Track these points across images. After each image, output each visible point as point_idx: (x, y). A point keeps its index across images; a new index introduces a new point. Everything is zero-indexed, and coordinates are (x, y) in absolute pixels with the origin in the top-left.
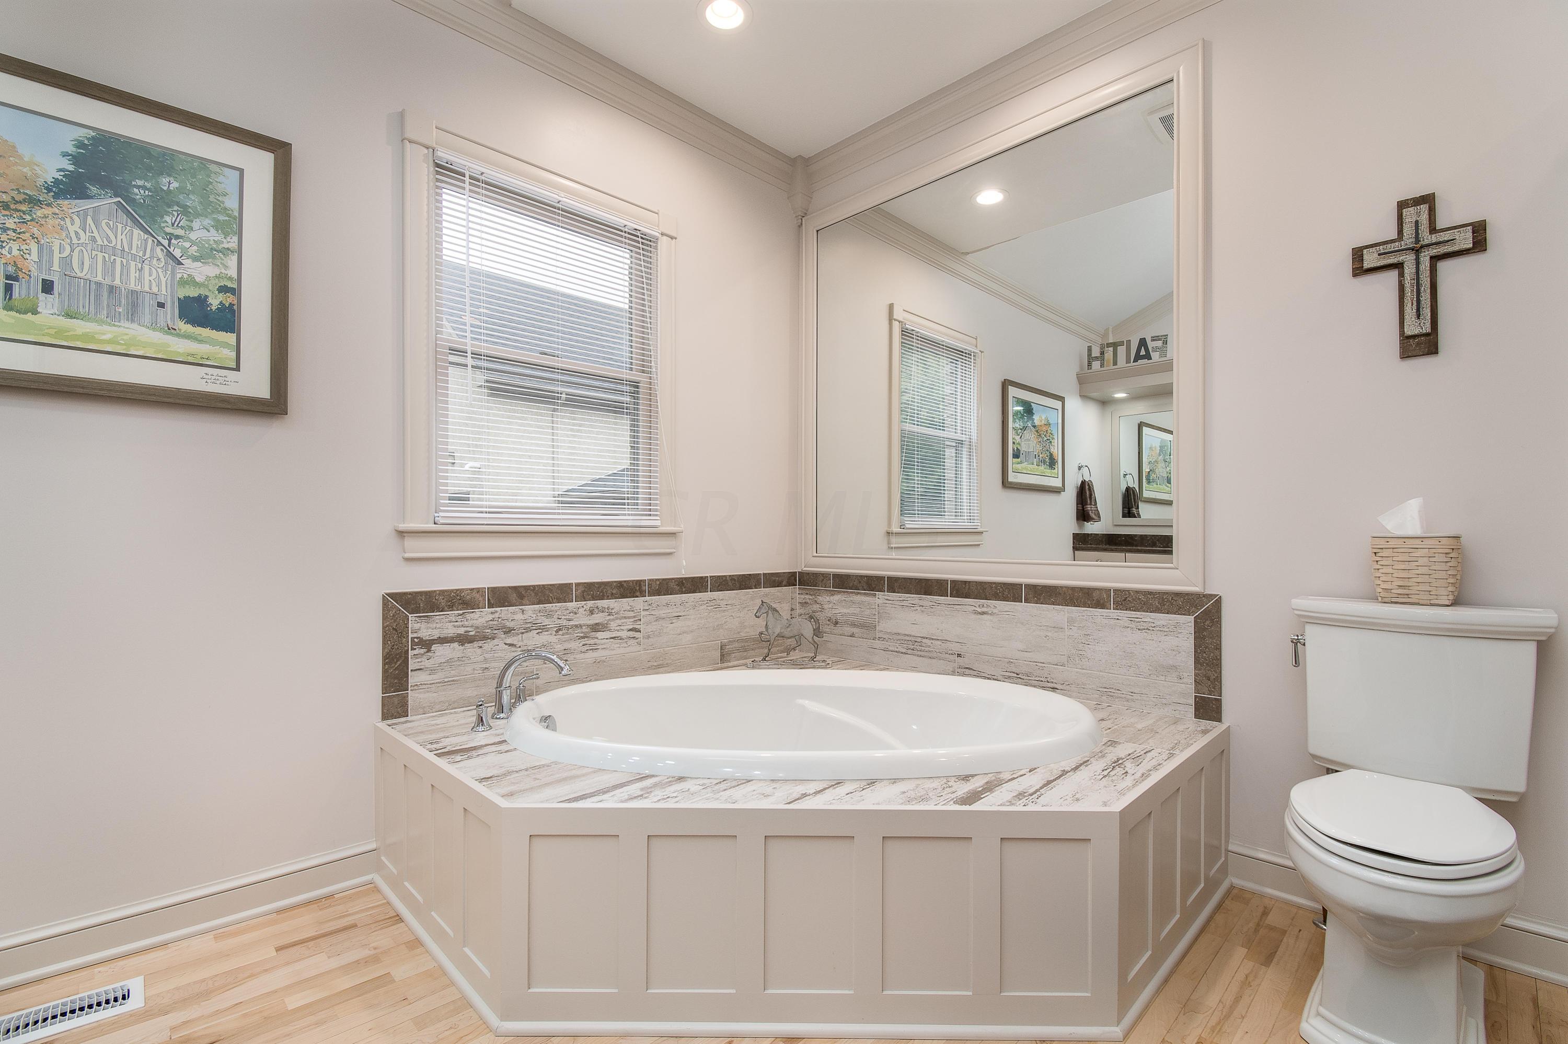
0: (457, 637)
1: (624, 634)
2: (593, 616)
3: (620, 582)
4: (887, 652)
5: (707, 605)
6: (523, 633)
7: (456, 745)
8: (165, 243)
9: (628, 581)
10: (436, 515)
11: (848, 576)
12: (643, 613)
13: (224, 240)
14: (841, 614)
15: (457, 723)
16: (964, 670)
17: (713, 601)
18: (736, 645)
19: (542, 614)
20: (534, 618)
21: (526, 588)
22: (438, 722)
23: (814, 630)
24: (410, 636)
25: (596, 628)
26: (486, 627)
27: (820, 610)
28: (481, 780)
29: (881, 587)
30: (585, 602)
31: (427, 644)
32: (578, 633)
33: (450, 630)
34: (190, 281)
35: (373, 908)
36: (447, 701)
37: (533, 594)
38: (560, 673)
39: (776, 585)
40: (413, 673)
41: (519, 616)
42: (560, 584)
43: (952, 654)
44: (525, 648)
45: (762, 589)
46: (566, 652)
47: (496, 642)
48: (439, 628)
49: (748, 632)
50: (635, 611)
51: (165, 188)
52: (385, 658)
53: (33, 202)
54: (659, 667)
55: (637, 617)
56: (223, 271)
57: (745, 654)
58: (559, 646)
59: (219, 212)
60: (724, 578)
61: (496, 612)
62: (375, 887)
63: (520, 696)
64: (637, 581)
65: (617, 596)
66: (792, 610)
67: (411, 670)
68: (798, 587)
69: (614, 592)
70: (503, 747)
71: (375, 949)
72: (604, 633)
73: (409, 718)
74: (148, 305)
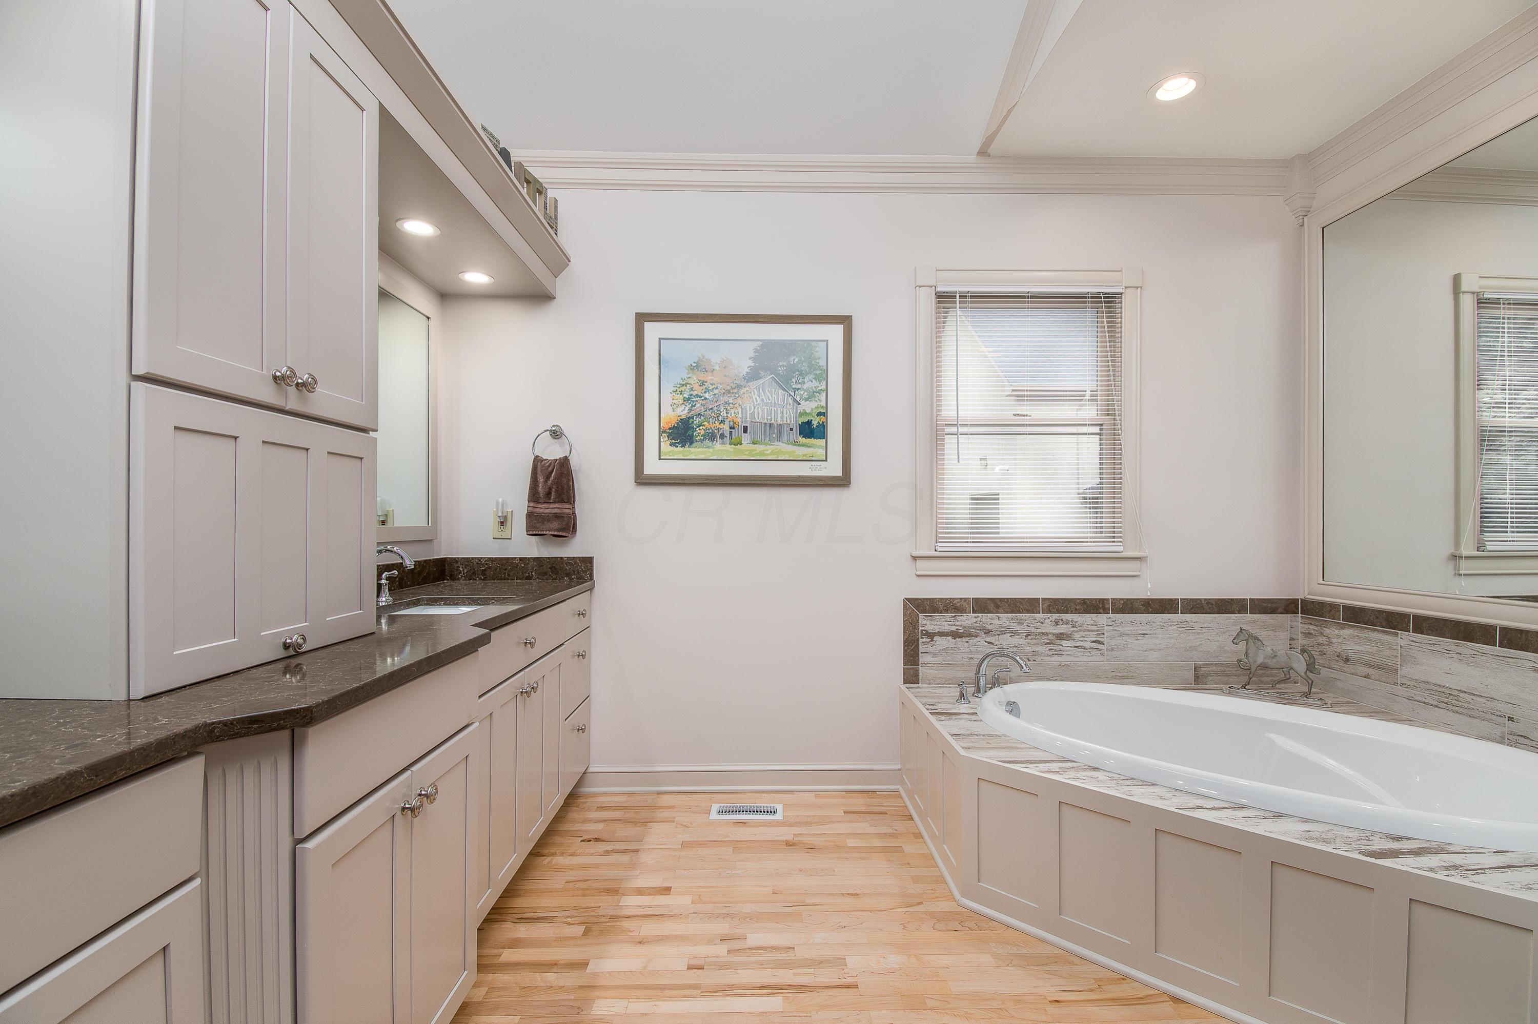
0: (950, 633)
1: (1088, 645)
2: (1058, 626)
3: (1084, 600)
4: (1411, 701)
5: (1178, 626)
6: (999, 635)
7: (944, 709)
8: (793, 394)
9: (1091, 599)
10: (936, 544)
11: (1362, 610)
12: (1106, 628)
13: (820, 386)
14: (1352, 651)
15: (948, 695)
16: (1518, 738)
17: (1185, 623)
18: (1214, 668)
19: (1014, 621)
20: (1008, 624)
21: (1001, 600)
22: (937, 691)
23: (1307, 665)
24: (920, 628)
25: (1061, 637)
26: (971, 628)
27: (1327, 643)
28: (953, 735)
29: (1404, 625)
30: (1051, 615)
31: (931, 636)
32: (1044, 639)
33: (946, 628)
34: (804, 413)
35: (897, 806)
36: (945, 678)
37: (1007, 605)
38: (1021, 670)
39: (1269, 612)
40: (922, 654)
41: (996, 622)
42: (1028, 599)
43: (1500, 716)
44: (1001, 647)
45: (1249, 615)
46: (1034, 653)
47: (978, 639)
48: (939, 625)
49: (1230, 658)
50: (1099, 626)
51: (792, 363)
52: (905, 642)
53: (739, 387)
54: (1123, 677)
55: (1100, 631)
56: (819, 404)
57: (1226, 678)
58: (1028, 648)
59: (817, 369)
60: (1199, 602)
61: (978, 617)
62: (900, 794)
63: (996, 682)
64: (1100, 599)
65: (1081, 611)
66: (1292, 639)
67: (921, 653)
68: (1300, 615)
69: (1078, 607)
70: (974, 717)
71: (896, 830)
72: (1068, 642)
73: (920, 685)
74: (786, 430)
